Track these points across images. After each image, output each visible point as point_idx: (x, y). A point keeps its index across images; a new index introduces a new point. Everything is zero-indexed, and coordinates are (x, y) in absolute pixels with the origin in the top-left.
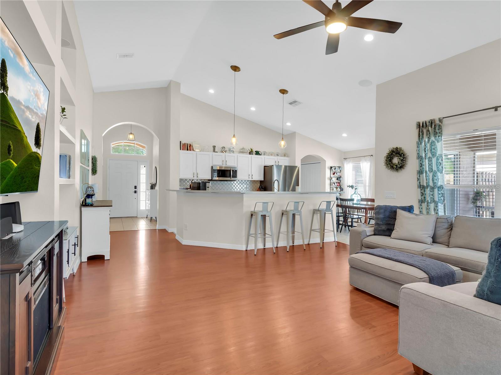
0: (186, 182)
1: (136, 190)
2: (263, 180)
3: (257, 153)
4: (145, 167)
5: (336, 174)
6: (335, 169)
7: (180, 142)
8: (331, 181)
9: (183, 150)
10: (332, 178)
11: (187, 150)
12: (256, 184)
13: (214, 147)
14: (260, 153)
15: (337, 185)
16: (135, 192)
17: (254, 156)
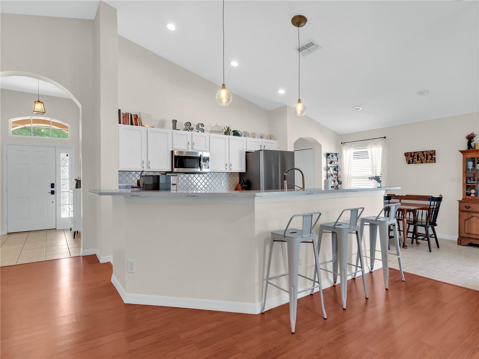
0: (131, 176)
1: (53, 189)
2: (245, 172)
3: (236, 133)
4: (67, 155)
5: (333, 163)
6: (332, 156)
7: (119, 110)
8: (328, 172)
9: (124, 124)
10: (329, 169)
11: (132, 124)
12: (234, 178)
13: (174, 122)
14: (239, 133)
15: (335, 178)
16: (53, 193)
17: (231, 137)
